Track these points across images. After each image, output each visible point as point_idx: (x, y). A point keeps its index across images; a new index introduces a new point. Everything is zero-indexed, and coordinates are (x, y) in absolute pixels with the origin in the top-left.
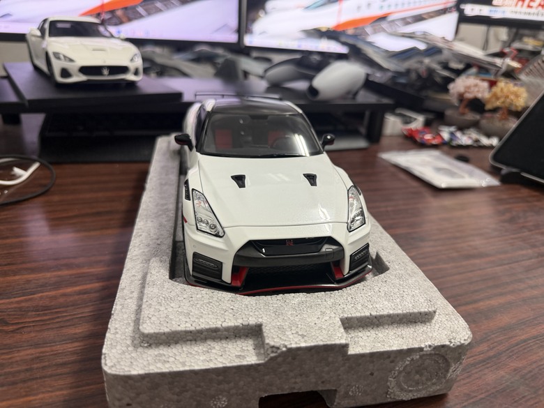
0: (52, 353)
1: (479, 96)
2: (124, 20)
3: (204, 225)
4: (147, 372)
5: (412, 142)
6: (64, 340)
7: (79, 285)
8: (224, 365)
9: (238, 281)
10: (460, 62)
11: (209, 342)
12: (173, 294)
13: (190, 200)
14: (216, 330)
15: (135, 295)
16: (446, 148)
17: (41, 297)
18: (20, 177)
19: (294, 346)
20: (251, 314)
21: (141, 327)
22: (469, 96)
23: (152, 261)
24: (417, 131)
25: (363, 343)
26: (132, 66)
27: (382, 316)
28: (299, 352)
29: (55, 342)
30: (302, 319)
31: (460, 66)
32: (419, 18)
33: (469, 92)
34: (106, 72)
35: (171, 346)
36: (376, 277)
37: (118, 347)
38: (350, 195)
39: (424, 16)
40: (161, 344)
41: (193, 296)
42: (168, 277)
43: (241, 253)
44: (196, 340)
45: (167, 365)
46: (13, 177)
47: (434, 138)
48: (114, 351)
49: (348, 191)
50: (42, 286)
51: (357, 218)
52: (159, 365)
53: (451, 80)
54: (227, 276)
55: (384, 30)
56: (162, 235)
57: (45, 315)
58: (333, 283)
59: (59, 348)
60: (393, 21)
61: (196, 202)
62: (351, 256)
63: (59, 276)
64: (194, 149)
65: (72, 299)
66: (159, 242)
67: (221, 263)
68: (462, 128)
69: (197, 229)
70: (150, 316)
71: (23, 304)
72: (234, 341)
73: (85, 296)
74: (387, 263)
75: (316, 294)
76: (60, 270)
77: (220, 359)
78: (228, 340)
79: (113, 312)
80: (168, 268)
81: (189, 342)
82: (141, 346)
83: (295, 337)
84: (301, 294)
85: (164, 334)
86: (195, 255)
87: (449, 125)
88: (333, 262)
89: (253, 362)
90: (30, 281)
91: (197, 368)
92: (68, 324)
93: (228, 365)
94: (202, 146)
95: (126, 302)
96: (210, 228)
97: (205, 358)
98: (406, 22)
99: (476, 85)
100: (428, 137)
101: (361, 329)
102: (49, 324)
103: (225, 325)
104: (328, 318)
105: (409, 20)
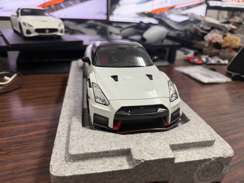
0: (24, 165)
1: (219, 41)
2: (55, 10)
3: (99, 100)
4: (73, 174)
5: (189, 62)
6: (30, 158)
7: (37, 131)
8: (113, 170)
9: (117, 127)
10: (209, 26)
11: (104, 158)
12: (85, 134)
13: (91, 88)
14: (107, 152)
15: (65, 135)
16: (204, 65)
17: (18, 137)
18: (7, 80)
19: (148, 159)
20: (124, 143)
21: (69, 151)
22: (214, 41)
23: (73, 118)
24: (191, 58)
25: (181, 157)
26: (59, 28)
27: (189, 143)
28: (150, 163)
29: (25, 159)
30: (150, 146)
31: (209, 28)
32: (189, 7)
33: (214, 40)
34: (47, 31)
35: (85, 161)
36: (184, 124)
37: (58, 162)
38: (169, 84)
39: (191, 6)
40: (80, 160)
41: (95, 135)
42: (81, 126)
43: (118, 113)
44: (97, 157)
45: (84, 171)
46: (4, 81)
47: (199, 61)
48: (56, 164)
49: (168, 82)
50: (19, 132)
51: (174, 95)
52: (79, 171)
53: (206, 34)
54: (111, 125)
55: (173, 13)
56: (77, 106)
57: (20, 146)
58: (163, 128)
59: (27, 162)
60: (177, 9)
61: (94, 88)
62: (172, 114)
63: (27, 127)
64: (92, 64)
65: (33, 138)
66: (75, 109)
67: (108, 118)
68: (212, 56)
69: (96, 102)
70: (74, 146)
71: (9, 141)
72: (117, 157)
73: (40, 136)
74: (188, 117)
75: (156, 133)
76: (27, 124)
77: (110, 167)
78: (113, 157)
79: (54, 144)
80: (81, 121)
81: (94, 158)
82: (69, 161)
83: (148, 155)
84: (148, 133)
85: (81, 154)
86: (95, 115)
87: (205, 54)
88: (163, 117)
89: (127, 168)
90: (13, 129)
91: (99, 172)
92: (32, 150)
93: (115, 170)
94: (95, 62)
95: (61, 139)
96: (102, 101)
97: (102, 166)
98: (183, 9)
99: (217, 36)
100: (196, 60)
101: (179, 150)
102: (22, 150)
103: (112, 149)
104: (163, 145)
105: (184, 8)
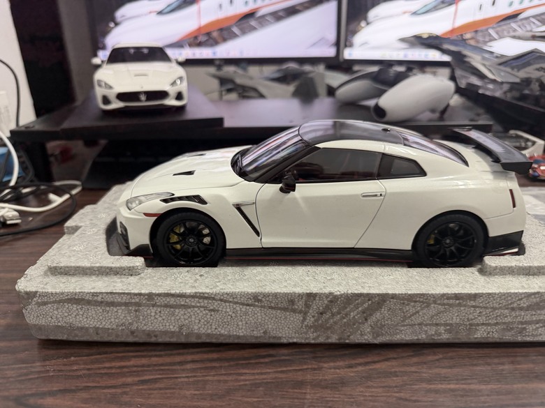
2: (219, 41)
26: (172, 91)
34: (143, 97)
60: (527, 19)
